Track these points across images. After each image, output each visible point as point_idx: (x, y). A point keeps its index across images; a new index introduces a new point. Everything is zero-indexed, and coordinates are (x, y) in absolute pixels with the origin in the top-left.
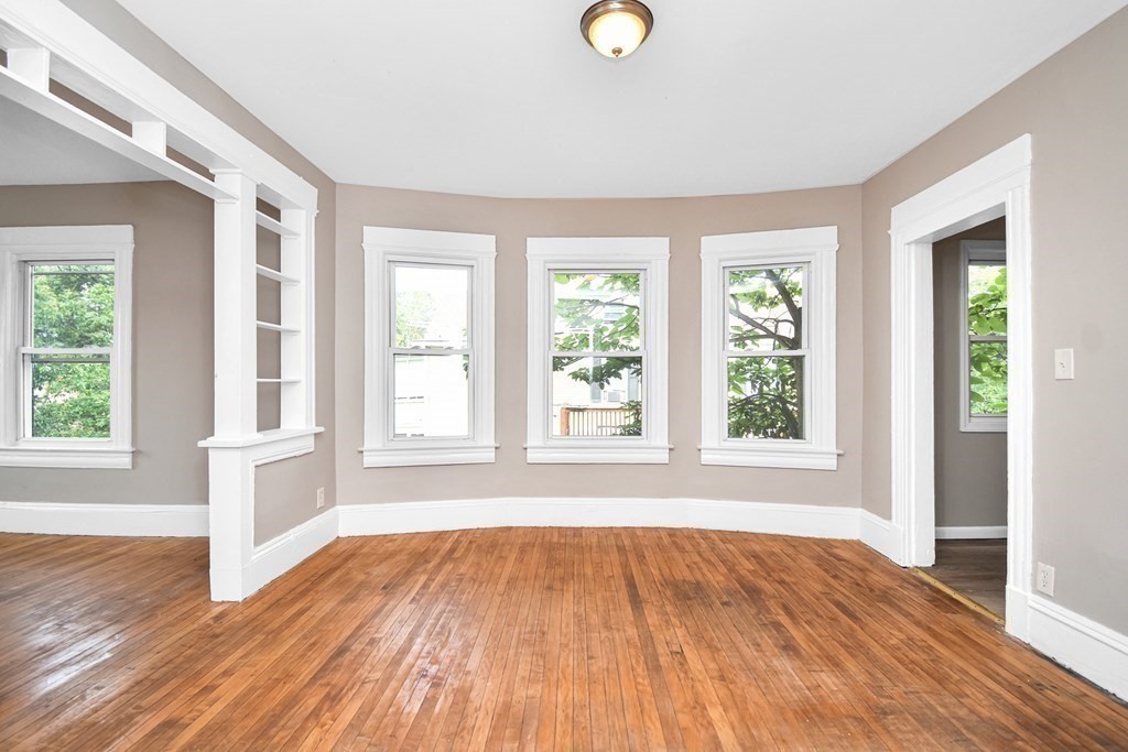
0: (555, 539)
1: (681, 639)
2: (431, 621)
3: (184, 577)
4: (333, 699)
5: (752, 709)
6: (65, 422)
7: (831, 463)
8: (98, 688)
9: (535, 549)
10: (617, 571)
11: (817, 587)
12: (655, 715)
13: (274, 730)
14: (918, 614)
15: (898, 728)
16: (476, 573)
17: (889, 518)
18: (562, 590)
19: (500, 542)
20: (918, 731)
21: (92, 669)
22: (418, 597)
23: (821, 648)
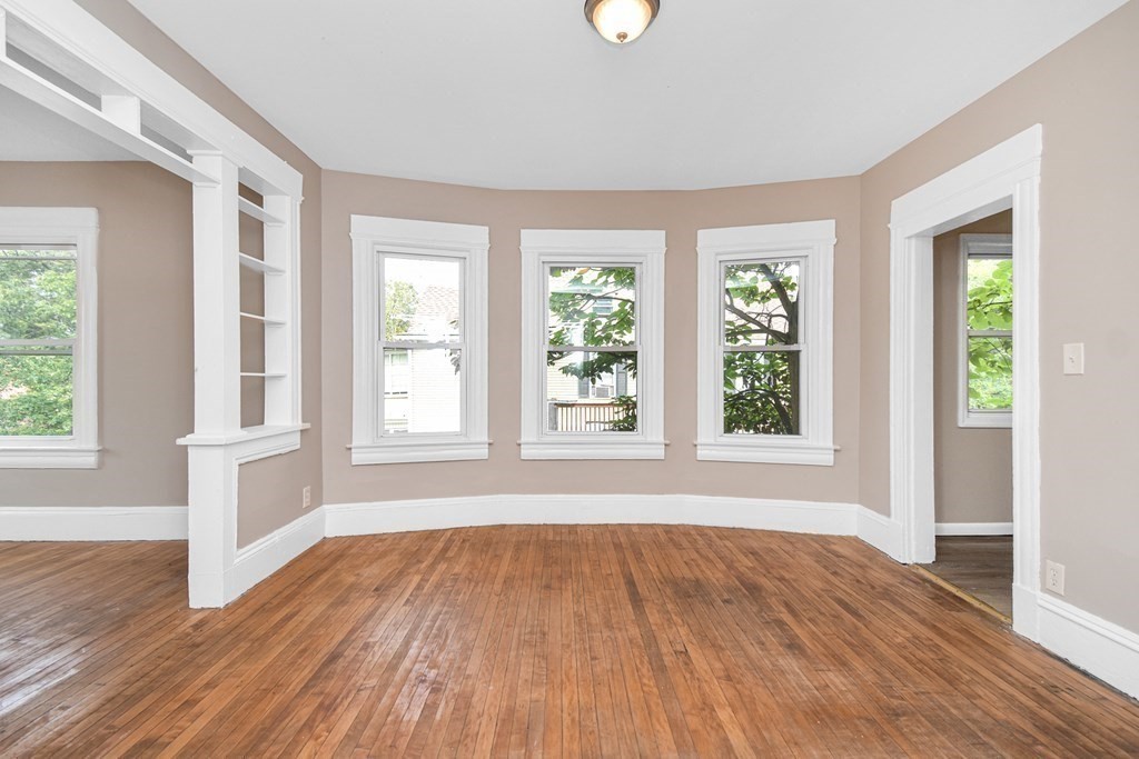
0: (550, 537)
1: (684, 638)
2: (427, 623)
3: (158, 584)
4: (327, 709)
5: (761, 710)
6: (14, 419)
7: (828, 459)
8: (63, 708)
9: (531, 547)
10: (615, 569)
11: (818, 584)
12: (663, 717)
13: (265, 744)
14: (922, 612)
15: (912, 730)
16: (471, 572)
17: (888, 515)
18: (561, 589)
19: (494, 540)
20: (933, 734)
21: (56, 687)
22: (412, 599)
23: (826, 646)
